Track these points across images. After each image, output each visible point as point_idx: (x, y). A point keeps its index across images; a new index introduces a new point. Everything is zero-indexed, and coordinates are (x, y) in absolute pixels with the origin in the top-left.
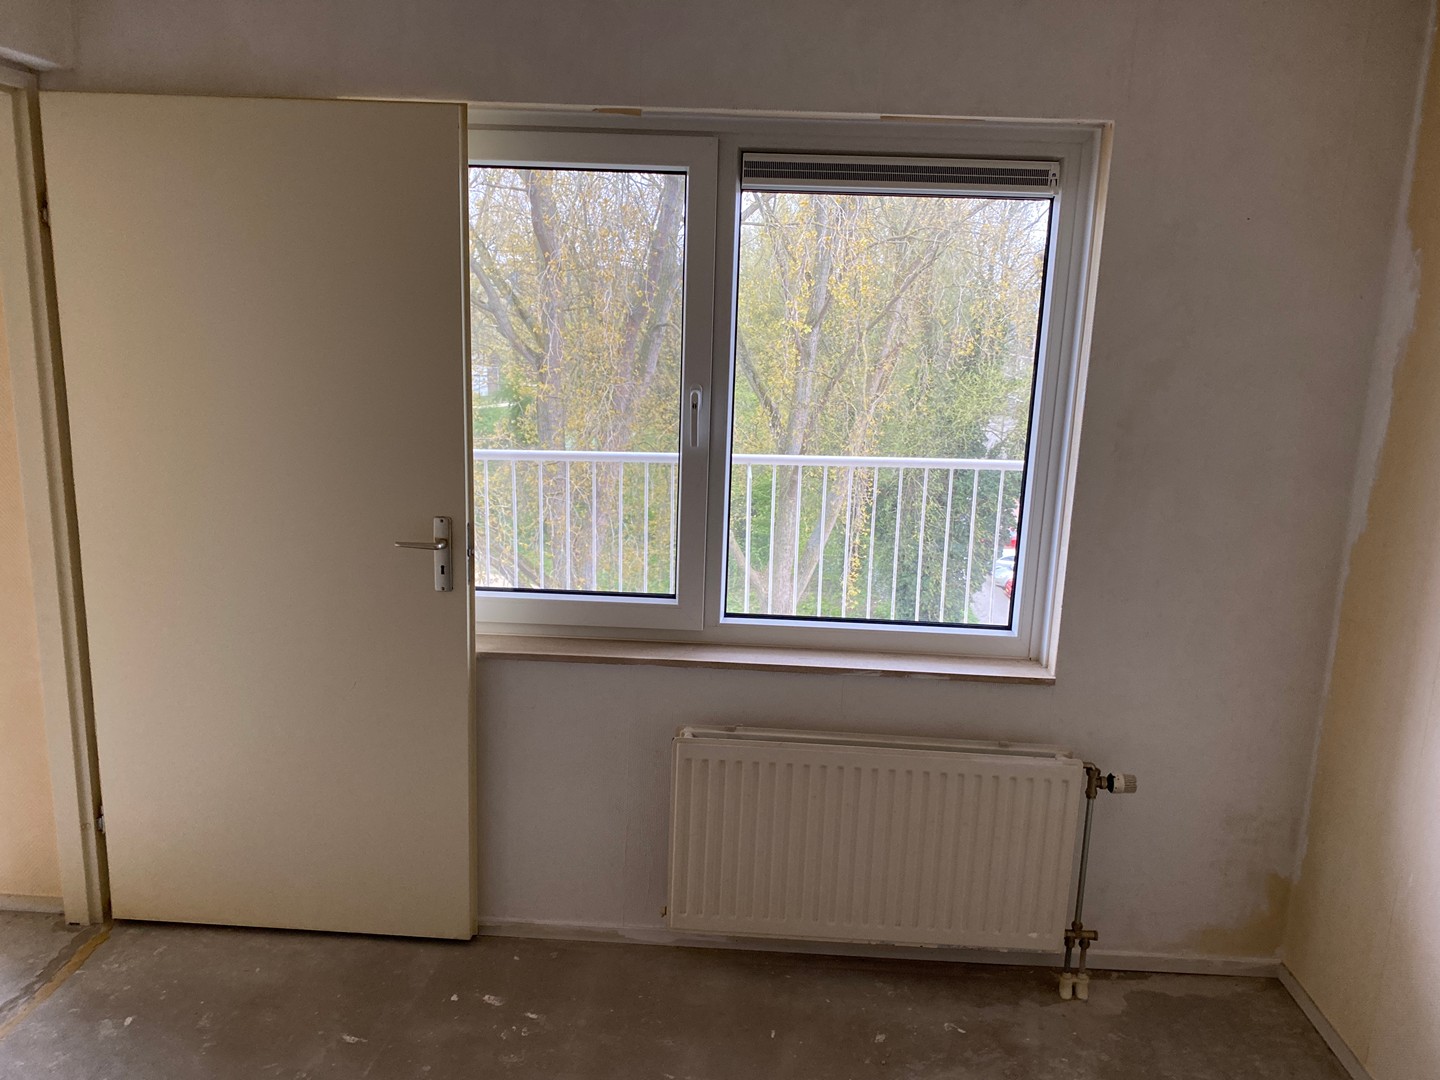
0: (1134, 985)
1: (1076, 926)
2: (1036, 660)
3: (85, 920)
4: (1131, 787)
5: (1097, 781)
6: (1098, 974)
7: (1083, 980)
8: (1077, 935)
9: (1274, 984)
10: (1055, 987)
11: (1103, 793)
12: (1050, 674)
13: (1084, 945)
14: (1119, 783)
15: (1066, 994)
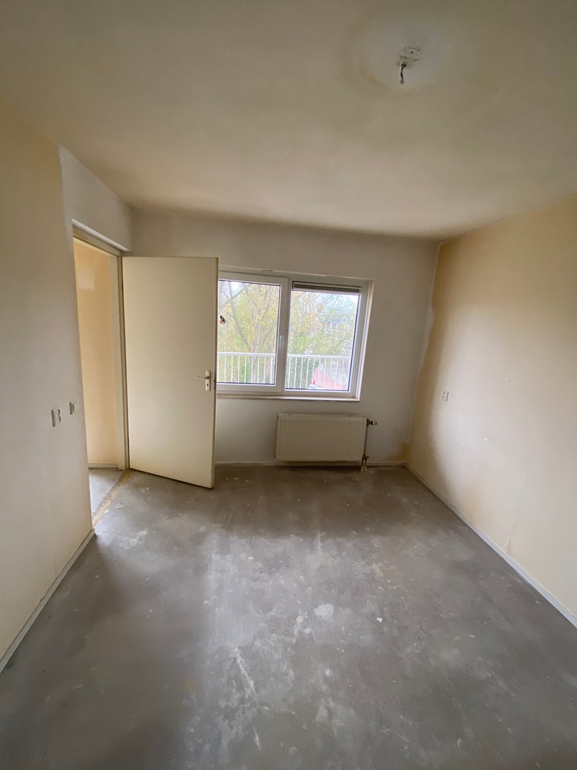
0: (375, 468)
1: (364, 455)
2: (354, 398)
3: (124, 468)
4: (376, 424)
5: (369, 423)
6: (368, 467)
7: (366, 467)
8: (365, 458)
9: (404, 467)
10: (360, 470)
11: (370, 425)
12: (358, 400)
13: (366, 459)
14: (374, 423)
15: (362, 470)
